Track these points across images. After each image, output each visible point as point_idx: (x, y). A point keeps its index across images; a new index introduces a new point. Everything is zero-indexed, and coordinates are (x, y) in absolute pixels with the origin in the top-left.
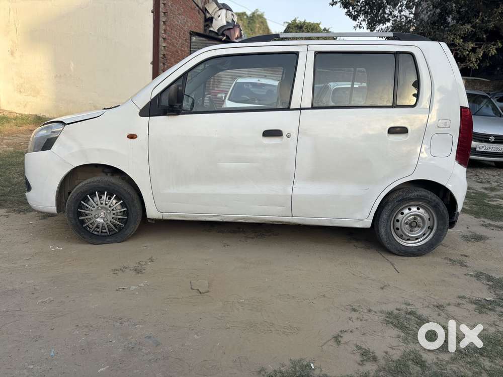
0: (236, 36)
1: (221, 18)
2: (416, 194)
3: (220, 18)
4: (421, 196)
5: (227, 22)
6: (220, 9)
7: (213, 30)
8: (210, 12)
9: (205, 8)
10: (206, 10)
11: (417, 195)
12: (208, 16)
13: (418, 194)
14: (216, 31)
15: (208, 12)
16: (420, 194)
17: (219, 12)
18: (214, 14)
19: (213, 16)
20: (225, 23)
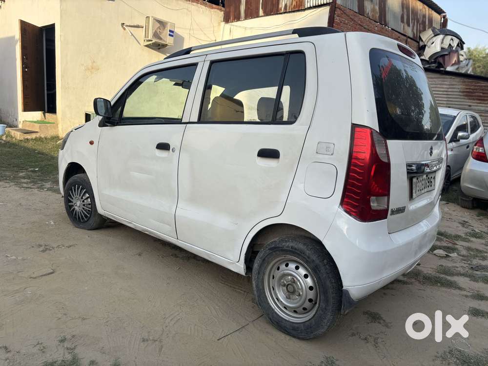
0: (454, 62)
1: (435, 45)
2: (291, 244)
3: (433, 44)
4: (296, 249)
5: (442, 48)
6: (435, 36)
7: (424, 58)
8: (424, 40)
9: (420, 37)
10: (420, 38)
11: (292, 247)
12: (421, 44)
13: (294, 245)
14: (428, 60)
15: (422, 41)
16: (296, 246)
17: (434, 39)
18: (428, 42)
19: (425, 44)
20: (438, 49)
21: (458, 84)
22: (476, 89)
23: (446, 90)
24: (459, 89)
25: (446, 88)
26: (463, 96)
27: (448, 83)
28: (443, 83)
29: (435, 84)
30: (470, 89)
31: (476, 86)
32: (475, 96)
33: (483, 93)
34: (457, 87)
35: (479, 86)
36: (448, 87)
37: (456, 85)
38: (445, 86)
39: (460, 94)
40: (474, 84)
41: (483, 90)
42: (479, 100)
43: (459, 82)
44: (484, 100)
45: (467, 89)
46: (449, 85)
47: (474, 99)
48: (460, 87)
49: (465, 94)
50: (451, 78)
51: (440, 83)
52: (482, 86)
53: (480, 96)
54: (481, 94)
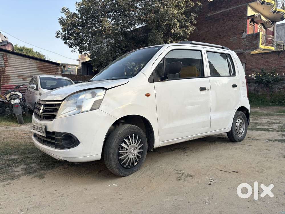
21: (34, 63)
22: (45, 67)
23: (28, 66)
24: (35, 66)
25: (28, 65)
26: (38, 70)
27: (28, 62)
28: (25, 62)
29: (21, 62)
30: (41, 66)
31: (44, 65)
32: (45, 70)
33: (48, 69)
34: (33, 65)
35: (45, 65)
36: (29, 64)
37: (33, 64)
38: (27, 64)
39: (37, 69)
40: (42, 64)
41: (48, 67)
42: (47, 72)
43: (34, 62)
44: (49, 73)
45: (40, 66)
46: (29, 63)
47: (44, 72)
48: (35, 65)
49: (39, 69)
50: (29, 60)
51: (24, 62)
52: (47, 66)
53: (47, 71)
54: (47, 70)
